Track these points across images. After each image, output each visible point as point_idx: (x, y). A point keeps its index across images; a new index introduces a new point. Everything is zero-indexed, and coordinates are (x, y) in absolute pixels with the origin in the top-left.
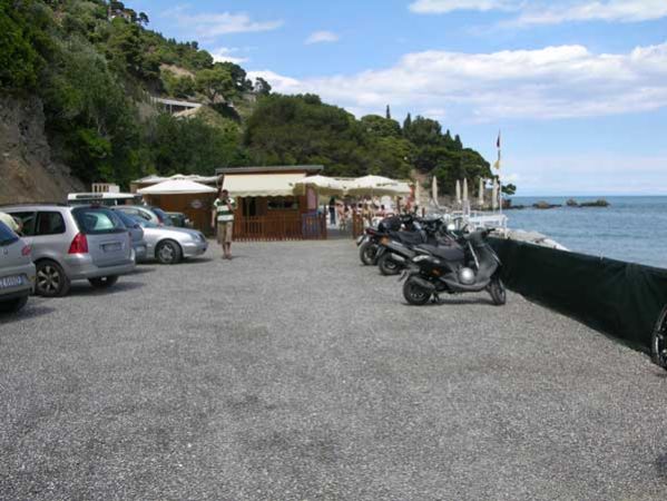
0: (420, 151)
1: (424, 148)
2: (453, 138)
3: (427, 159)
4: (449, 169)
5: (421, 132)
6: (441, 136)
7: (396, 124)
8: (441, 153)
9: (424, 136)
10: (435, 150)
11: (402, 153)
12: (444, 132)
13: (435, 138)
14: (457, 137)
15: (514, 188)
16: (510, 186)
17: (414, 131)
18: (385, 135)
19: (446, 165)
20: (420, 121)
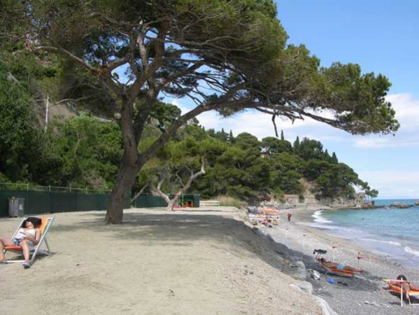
0: (307, 163)
1: (310, 161)
2: (331, 155)
3: (313, 170)
4: (331, 177)
5: (307, 149)
6: (322, 153)
7: (288, 144)
8: (324, 165)
9: (310, 152)
10: (319, 162)
11: (294, 165)
12: (324, 150)
13: (318, 154)
14: (334, 154)
15: (377, 192)
16: (374, 191)
17: (302, 149)
18: (280, 152)
19: (328, 175)
20: (307, 142)
